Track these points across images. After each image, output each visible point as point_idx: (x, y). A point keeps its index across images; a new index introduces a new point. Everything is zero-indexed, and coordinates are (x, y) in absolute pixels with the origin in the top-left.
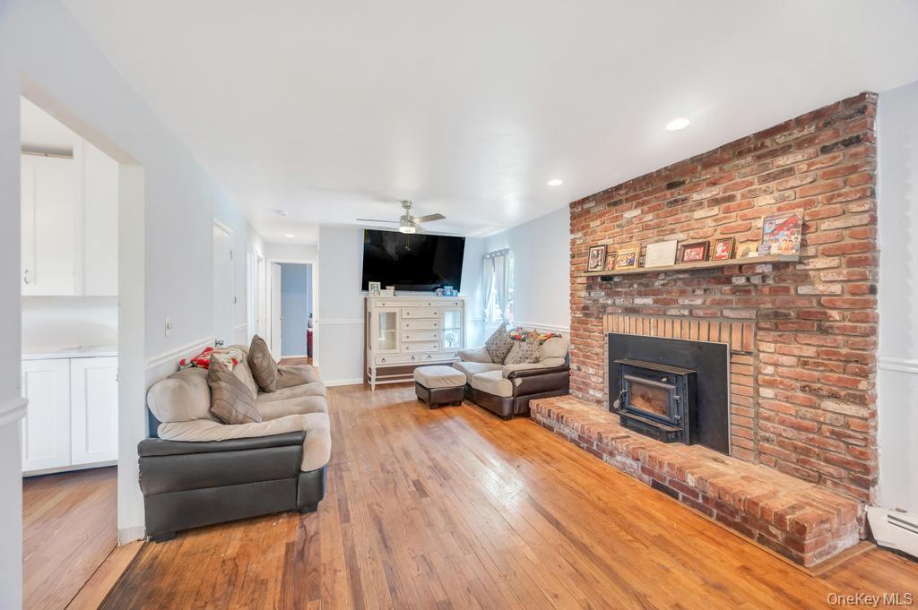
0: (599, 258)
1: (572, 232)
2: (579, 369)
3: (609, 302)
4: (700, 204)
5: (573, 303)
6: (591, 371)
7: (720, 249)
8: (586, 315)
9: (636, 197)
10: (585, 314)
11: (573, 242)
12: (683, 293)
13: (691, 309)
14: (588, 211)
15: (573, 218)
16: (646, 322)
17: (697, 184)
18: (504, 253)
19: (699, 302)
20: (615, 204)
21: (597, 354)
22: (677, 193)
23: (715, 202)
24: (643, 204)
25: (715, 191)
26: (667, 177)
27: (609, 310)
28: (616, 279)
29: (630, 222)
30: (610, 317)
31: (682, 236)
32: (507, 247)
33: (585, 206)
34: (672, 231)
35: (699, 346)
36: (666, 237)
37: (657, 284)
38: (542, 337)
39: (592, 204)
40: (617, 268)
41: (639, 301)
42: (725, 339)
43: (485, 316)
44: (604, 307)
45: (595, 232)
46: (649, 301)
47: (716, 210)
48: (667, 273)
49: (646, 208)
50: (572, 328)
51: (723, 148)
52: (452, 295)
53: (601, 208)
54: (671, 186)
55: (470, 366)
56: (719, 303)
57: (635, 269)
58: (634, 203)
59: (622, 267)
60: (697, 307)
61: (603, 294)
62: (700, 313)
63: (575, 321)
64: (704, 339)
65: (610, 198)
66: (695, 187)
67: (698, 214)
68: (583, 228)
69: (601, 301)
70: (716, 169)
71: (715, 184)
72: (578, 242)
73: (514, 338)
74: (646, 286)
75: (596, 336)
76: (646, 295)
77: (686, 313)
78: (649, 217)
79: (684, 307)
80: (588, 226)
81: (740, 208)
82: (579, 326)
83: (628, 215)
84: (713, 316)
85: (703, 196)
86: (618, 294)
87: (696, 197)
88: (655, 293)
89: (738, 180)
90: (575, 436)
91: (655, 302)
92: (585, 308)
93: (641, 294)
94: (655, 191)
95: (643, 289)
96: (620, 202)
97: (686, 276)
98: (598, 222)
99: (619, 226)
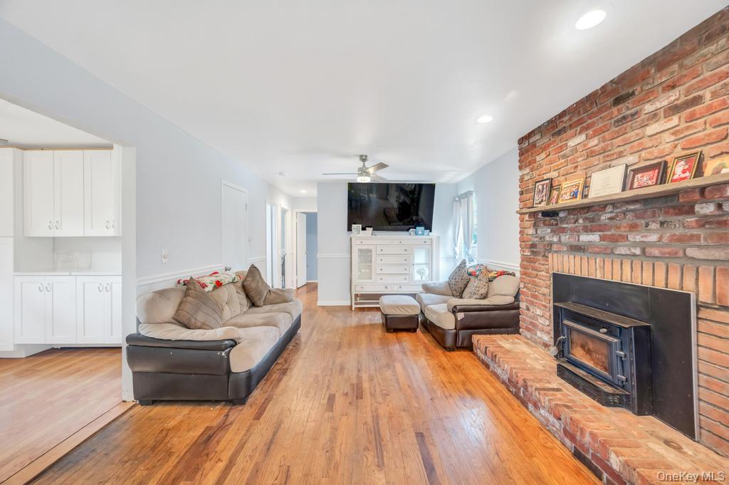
0: (544, 193)
1: (520, 168)
2: (528, 309)
3: (555, 239)
4: (654, 116)
5: (522, 240)
6: (539, 312)
7: (678, 169)
8: (533, 253)
9: (580, 122)
10: (533, 251)
11: (522, 179)
12: (633, 227)
13: (644, 247)
14: (534, 145)
15: (521, 154)
16: (592, 262)
17: (650, 92)
18: (468, 195)
19: (653, 238)
20: (559, 133)
21: (544, 295)
22: (625, 109)
23: (674, 109)
24: (587, 128)
25: (674, 96)
26: (614, 91)
27: (555, 247)
28: (562, 215)
29: (575, 150)
30: (555, 255)
31: (631, 159)
32: (472, 190)
33: (532, 140)
34: (620, 155)
35: (654, 293)
36: (613, 163)
37: (604, 217)
38: (493, 274)
39: (538, 137)
40: (560, 202)
41: (585, 238)
42: (689, 286)
43: (455, 253)
44: (551, 244)
45: (541, 166)
46: (595, 237)
47: (675, 120)
48: (614, 203)
49: (590, 132)
50: (522, 266)
51: (684, 38)
52: (423, 234)
53: (545, 140)
54: (618, 101)
55: (427, 297)
56: (681, 239)
57: (579, 201)
58: (578, 129)
59: (565, 201)
60: (652, 245)
61: (549, 230)
62: (656, 252)
63: (524, 258)
64: (660, 285)
65: (553, 128)
66: (648, 96)
67: (652, 129)
68: (530, 163)
69: (547, 238)
70: (675, 67)
71: (673, 87)
72: (526, 178)
73: (470, 275)
74: (592, 220)
75: (543, 275)
76: (592, 231)
77: (638, 251)
78: (595, 141)
79: (635, 244)
80: (535, 161)
81: (711, 110)
82: (527, 263)
83: (572, 143)
84: (673, 256)
85: (658, 105)
86: (563, 230)
87: (649, 108)
88: (601, 228)
89: (707, 74)
90: (505, 377)
91: (602, 238)
92: (533, 246)
93: (587, 230)
94: (600, 111)
95: (588, 224)
96: (564, 130)
97: (637, 206)
98: (543, 155)
99: (564, 156)
